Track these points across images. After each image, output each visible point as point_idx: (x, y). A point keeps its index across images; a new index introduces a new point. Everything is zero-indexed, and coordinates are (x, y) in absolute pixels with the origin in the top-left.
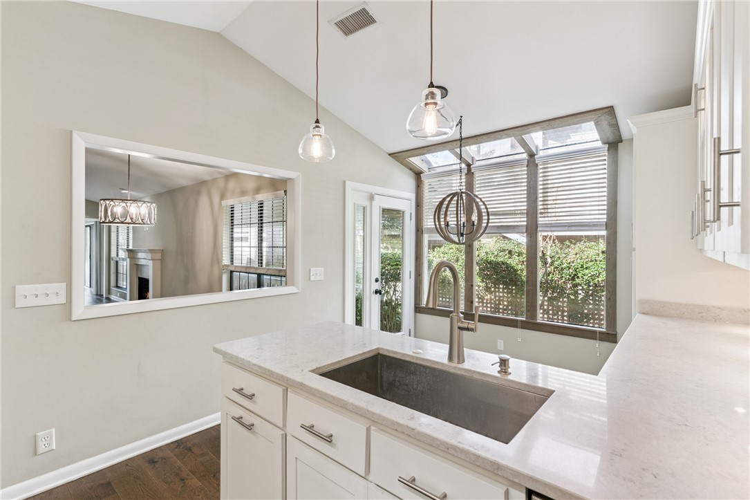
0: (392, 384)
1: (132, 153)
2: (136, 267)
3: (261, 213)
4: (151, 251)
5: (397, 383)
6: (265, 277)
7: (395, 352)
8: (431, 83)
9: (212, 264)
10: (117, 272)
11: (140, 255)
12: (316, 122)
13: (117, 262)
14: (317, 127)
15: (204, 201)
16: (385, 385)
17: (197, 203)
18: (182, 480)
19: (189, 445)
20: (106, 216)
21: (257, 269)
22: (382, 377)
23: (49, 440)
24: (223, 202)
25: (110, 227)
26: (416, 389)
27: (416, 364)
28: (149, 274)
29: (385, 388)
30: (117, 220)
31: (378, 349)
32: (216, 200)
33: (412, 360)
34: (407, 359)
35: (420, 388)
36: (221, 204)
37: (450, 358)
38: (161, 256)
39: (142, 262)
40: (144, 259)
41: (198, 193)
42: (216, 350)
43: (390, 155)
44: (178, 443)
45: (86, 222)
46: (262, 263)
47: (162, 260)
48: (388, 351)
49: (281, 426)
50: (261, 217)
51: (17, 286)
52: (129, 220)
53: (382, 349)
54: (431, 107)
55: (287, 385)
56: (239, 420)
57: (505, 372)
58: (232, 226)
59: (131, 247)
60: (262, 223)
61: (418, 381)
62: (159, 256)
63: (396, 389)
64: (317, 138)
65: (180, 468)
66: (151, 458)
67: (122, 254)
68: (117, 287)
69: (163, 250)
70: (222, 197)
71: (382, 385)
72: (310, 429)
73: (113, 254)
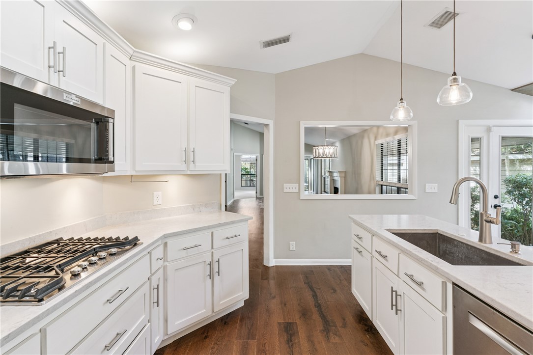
0: (445, 252)
1: (326, 126)
2: (333, 181)
3: (399, 148)
4: (340, 172)
5: (447, 252)
6: (402, 189)
7: (446, 233)
8: (455, 72)
9: (370, 180)
10: (325, 184)
11: (335, 174)
12: (401, 100)
13: (325, 178)
14: (402, 102)
15: (366, 141)
16: (441, 252)
17: (362, 143)
18: (340, 280)
19: (346, 269)
20: (316, 154)
21: (396, 184)
22: (439, 247)
23: (293, 246)
24: (376, 141)
25: (321, 160)
26: (458, 256)
27: (458, 241)
28: (338, 185)
29: (441, 254)
30: (320, 156)
31: (437, 230)
32: (372, 141)
33: (456, 239)
34: (453, 237)
35: (460, 256)
36: (375, 143)
37: (481, 240)
38: (344, 175)
39: (336, 178)
40: (337, 176)
41: (363, 137)
42: (350, 217)
43: (512, 90)
44: (342, 267)
45: (305, 157)
46: (400, 180)
47: (345, 177)
48: (443, 232)
49: (371, 252)
50: (399, 149)
51: (284, 184)
52: (325, 156)
53: (440, 230)
54: (454, 87)
55: (374, 234)
56: (357, 249)
57: (516, 252)
58: (382, 156)
59: (331, 170)
60: (400, 154)
61: (459, 251)
62: (343, 175)
63: (447, 255)
64: (401, 108)
65: (340, 276)
66: (329, 268)
67: (327, 174)
68: (325, 192)
69: (345, 172)
70: (376, 139)
71: (439, 252)
72: (379, 253)
73: (323, 174)
